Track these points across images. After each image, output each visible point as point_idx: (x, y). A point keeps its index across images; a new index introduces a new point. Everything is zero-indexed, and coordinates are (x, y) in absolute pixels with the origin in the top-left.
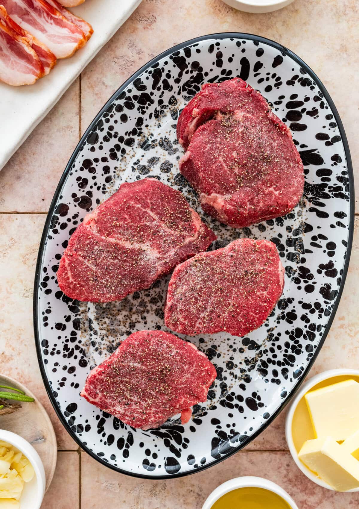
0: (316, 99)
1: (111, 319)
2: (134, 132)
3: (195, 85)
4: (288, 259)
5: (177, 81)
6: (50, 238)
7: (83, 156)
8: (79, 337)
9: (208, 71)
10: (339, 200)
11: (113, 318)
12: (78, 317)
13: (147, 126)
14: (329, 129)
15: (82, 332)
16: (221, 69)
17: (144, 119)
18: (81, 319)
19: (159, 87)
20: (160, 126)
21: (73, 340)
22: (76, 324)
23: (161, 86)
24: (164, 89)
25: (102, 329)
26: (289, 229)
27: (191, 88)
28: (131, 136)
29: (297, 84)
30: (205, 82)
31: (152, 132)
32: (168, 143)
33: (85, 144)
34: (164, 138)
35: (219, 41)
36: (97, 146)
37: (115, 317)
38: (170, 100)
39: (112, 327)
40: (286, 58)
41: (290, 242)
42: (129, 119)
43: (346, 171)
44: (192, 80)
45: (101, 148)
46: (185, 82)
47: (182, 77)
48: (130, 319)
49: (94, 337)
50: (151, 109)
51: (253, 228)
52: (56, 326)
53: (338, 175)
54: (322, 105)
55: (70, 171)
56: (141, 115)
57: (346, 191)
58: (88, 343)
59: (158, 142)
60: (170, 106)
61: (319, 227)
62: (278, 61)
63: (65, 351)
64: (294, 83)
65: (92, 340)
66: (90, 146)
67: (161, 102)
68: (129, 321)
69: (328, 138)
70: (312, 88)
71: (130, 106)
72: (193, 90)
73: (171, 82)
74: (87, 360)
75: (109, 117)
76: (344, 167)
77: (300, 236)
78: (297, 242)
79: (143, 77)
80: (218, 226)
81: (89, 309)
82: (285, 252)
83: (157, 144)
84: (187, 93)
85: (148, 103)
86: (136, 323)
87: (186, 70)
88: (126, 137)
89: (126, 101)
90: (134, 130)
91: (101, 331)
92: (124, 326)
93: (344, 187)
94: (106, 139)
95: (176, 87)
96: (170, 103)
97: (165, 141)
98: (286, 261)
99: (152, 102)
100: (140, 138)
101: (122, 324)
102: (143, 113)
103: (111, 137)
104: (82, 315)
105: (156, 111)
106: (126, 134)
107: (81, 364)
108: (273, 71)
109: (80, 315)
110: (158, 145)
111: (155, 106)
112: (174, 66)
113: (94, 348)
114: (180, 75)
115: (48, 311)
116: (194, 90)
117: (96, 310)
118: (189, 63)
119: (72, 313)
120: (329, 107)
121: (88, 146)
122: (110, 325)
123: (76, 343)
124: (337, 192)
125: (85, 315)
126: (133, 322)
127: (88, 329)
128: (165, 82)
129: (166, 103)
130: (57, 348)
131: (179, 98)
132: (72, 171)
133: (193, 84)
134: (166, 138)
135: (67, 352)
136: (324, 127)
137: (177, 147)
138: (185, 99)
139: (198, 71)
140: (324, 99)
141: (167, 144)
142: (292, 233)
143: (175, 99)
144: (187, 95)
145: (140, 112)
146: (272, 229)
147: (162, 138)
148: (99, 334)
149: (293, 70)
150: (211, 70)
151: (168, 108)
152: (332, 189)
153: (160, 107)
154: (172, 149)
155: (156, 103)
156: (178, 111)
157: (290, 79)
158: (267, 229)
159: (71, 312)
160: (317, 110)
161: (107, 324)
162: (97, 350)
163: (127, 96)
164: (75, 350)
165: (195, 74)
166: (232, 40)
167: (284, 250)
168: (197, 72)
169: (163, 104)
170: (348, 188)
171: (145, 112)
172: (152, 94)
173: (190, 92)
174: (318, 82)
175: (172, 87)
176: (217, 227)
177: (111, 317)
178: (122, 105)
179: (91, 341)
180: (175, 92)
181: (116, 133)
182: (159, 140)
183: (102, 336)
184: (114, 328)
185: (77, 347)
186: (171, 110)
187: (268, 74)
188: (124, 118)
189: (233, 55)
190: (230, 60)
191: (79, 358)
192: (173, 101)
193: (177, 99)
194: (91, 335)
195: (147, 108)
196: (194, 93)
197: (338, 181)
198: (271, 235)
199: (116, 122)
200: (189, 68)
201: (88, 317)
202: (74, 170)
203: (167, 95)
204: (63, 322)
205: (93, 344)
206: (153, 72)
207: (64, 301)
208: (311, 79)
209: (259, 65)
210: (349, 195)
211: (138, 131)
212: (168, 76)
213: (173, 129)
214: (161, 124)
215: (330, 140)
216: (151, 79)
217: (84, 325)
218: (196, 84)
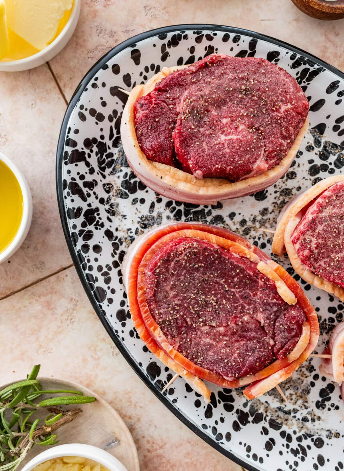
0: (198, 40)
1: (291, 386)
2: (116, 246)
3: (106, 156)
4: (340, 168)
5: (92, 171)
6: (175, 401)
7: (111, 316)
8: (289, 431)
9: (100, 133)
10: (316, 78)
11: (292, 384)
12: (268, 419)
13: (117, 230)
14: (238, 45)
15: (286, 424)
16: (106, 120)
17: (109, 228)
18: (272, 416)
19: (87, 194)
20: (124, 216)
21: (289, 439)
22: (275, 425)
23: (87, 191)
24: (92, 190)
25: (296, 402)
26: (309, 148)
27: (106, 161)
28: (118, 252)
29: (171, 50)
30: (109, 143)
31: (125, 228)
32: (147, 218)
33: (101, 307)
34: (139, 220)
35: (79, 104)
36: (109, 295)
37: (291, 381)
38: (105, 190)
39: (300, 391)
40: (139, 45)
41: (324, 156)
42: (100, 244)
43: (292, 53)
44: (99, 156)
45: (113, 291)
46: (97, 164)
47: (91, 164)
48: (303, 367)
49: (299, 415)
50: (103, 215)
51: (286, 185)
52: (267, 449)
53: (291, 64)
54: (209, 38)
55: (119, 339)
56: (104, 230)
57: (312, 66)
58: (301, 425)
59: (140, 229)
60: (111, 194)
61: (328, 117)
62: (136, 56)
63: (298, 455)
64: (168, 53)
65: (301, 419)
66: (106, 302)
67: (102, 201)
68: (304, 369)
69: (246, 51)
70: (186, 37)
71: (89, 236)
72: (109, 161)
73: (89, 178)
74: (318, 437)
75: (88, 265)
76: (287, 53)
77: (323, 141)
78: (327, 148)
79: (68, 204)
80: (262, 219)
81: (266, 402)
82: (330, 167)
83: (141, 230)
84: (109, 168)
85: (95, 215)
86: (310, 363)
87: (86, 156)
88: (116, 258)
89: (82, 237)
90: (113, 244)
91: (297, 404)
92: (306, 377)
93: (307, 66)
94: (108, 281)
95: (97, 177)
96: (108, 192)
97: (144, 220)
98: (341, 172)
99: (97, 210)
100: (124, 244)
101: (303, 378)
102: (102, 225)
103: (109, 274)
104: (268, 414)
105: (108, 211)
106: (113, 256)
107: (319, 446)
108: (141, 68)
109: (268, 416)
110: (143, 230)
111: (103, 208)
112: (76, 165)
113: (310, 422)
114: (88, 164)
115: (249, 449)
116: (109, 159)
117: (272, 397)
118: (82, 149)
119: (261, 422)
120: (216, 32)
121: (104, 305)
122: (296, 391)
123: (294, 437)
124: (307, 76)
125: (271, 410)
126: (308, 366)
127: (286, 416)
128: (86, 184)
129: (105, 196)
130: (291, 463)
131: (109, 179)
132: (121, 337)
133: (104, 157)
134: (141, 218)
135: (299, 454)
136: (232, 49)
137: (157, 212)
138: (114, 174)
139: (95, 144)
140: (205, 32)
141: (148, 220)
142: (315, 148)
143: (108, 184)
144: (111, 170)
145: (100, 229)
146: (299, 166)
147: (139, 222)
148: (299, 408)
149: (154, 45)
150: (102, 130)
151: (111, 196)
152: (300, 80)
153: (106, 204)
154: (156, 217)
155: (101, 206)
156: (121, 188)
157: (161, 55)
158: (295, 171)
159: (259, 423)
160: (210, 46)
161: (294, 393)
162: (313, 420)
163: (77, 233)
164: (302, 444)
165: (95, 149)
166: (86, 90)
167: (328, 167)
168: (95, 146)
169: (106, 200)
170: (312, 62)
171: (103, 223)
172: (89, 205)
173: (110, 165)
174: (184, 28)
175: (94, 180)
176: (262, 221)
177: (289, 385)
178: (84, 243)
179: (301, 421)
180: (101, 181)
181: (107, 266)
182: (138, 226)
183: (303, 406)
184: (302, 388)
185: (299, 439)
186: (116, 195)
187: (141, 74)
188: (97, 249)
189: (102, 98)
190: (104, 104)
191: (312, 444)
192: (108, 188)
193: (108, 183)
194: (295, 417)
195: (100, 218)
196: (113, 161)
197: (297, 69)
198: (304, 170)
199: (96, 260)
200: (87, 151)
201: (274, 408)
202: (120, 334)
203: (99, 190)
204: (266, 438)
205: (305, 420)
206: (70, 191)
207: (245, 425)
208: (176, 33)
209: (127, 79)
210: (318, 65)
211: (117, 241)
212: (82, 177)
213: (136, 204)
214: (124, 214)
215: (249, 51)
216: (76, 197)
217: (280, 418)
218: (105, 154)
